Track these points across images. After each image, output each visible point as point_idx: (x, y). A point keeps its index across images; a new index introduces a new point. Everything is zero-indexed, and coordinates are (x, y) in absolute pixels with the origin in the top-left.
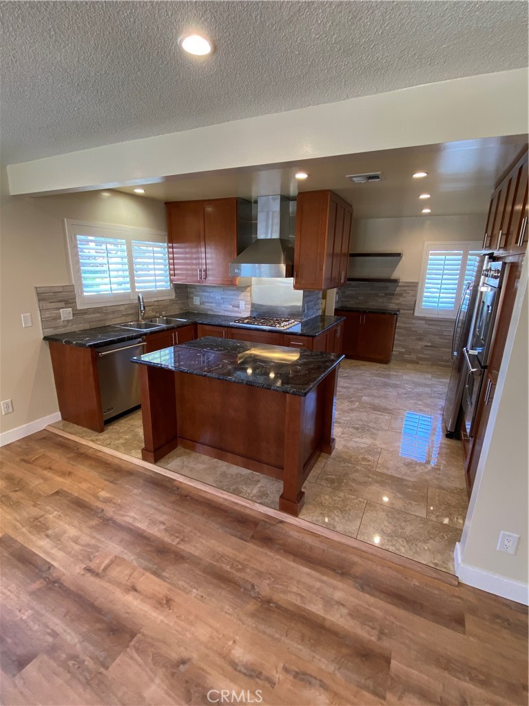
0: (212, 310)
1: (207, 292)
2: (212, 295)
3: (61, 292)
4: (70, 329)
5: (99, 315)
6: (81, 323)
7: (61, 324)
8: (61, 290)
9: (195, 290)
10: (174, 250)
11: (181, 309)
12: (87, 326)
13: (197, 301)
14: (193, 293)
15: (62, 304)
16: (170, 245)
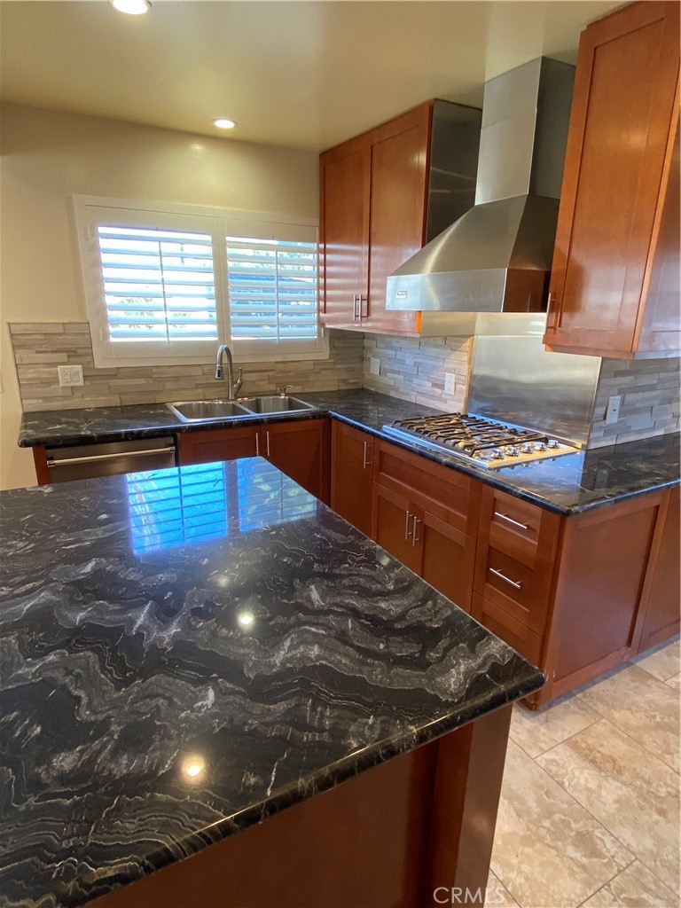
0: (397, 390)
1: (392, 348)
2: (400, 355)
3: (60, 334)
4: (75, 403)
5: (142, 381)
6: (103, 394)
7: (60, 393)
8: (60, 330)
9: (373, 342)
10: (329, 257)
11: (344, 381)
12: (115, 401)
13: (375, 367)
14: (370, 349)
15: (63, 357)
16: (322, 246)
